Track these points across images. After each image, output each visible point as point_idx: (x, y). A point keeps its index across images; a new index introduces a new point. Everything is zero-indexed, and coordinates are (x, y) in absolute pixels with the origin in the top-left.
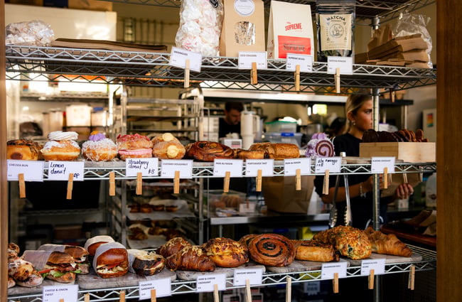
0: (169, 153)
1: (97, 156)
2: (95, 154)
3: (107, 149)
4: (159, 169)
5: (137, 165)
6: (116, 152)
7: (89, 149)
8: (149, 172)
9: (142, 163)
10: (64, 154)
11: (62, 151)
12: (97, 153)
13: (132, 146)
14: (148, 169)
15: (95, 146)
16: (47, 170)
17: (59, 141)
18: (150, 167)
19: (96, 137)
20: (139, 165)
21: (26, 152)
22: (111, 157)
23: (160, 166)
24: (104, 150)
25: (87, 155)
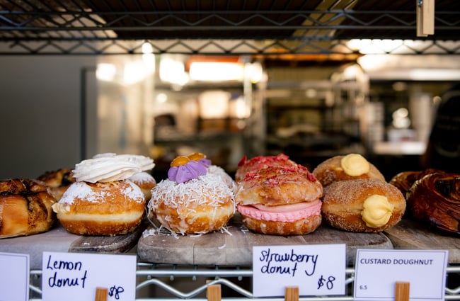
0: (367, 216)
1: (183, 224)
2: (176, 219)
3: (207, 206)
4: (348, 276)
5: (284, 265)
6: (230, 211)
7: (162, 206)
8: (320, 283)
9: (300, 258)
10: (100, 218)
11: (97, 212)
12: (182, 215)
13: (270, 199)
14: (316, 278)
15: (177, 198)
16: (40, 276)
17: (94, 185)
18: (323, 270)
19: (183, 173)
20: (290, 265)
21: (13, 215)
22: (218, 223)
23: (351, 264)
24: (199, 208)
25: (159, 218)
